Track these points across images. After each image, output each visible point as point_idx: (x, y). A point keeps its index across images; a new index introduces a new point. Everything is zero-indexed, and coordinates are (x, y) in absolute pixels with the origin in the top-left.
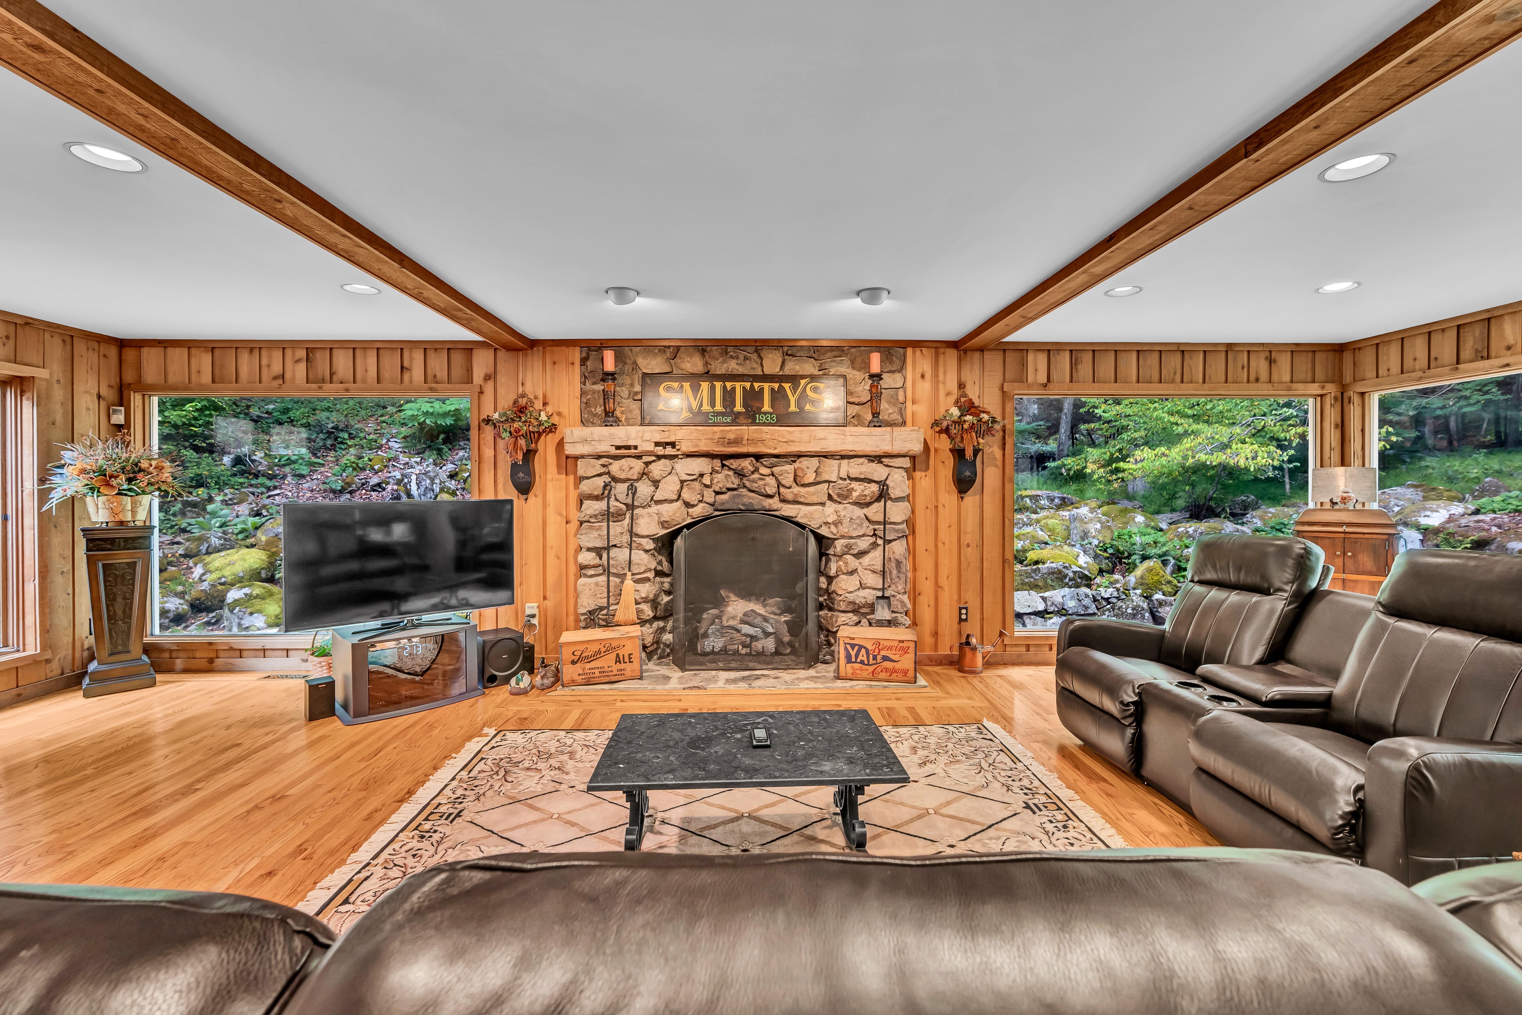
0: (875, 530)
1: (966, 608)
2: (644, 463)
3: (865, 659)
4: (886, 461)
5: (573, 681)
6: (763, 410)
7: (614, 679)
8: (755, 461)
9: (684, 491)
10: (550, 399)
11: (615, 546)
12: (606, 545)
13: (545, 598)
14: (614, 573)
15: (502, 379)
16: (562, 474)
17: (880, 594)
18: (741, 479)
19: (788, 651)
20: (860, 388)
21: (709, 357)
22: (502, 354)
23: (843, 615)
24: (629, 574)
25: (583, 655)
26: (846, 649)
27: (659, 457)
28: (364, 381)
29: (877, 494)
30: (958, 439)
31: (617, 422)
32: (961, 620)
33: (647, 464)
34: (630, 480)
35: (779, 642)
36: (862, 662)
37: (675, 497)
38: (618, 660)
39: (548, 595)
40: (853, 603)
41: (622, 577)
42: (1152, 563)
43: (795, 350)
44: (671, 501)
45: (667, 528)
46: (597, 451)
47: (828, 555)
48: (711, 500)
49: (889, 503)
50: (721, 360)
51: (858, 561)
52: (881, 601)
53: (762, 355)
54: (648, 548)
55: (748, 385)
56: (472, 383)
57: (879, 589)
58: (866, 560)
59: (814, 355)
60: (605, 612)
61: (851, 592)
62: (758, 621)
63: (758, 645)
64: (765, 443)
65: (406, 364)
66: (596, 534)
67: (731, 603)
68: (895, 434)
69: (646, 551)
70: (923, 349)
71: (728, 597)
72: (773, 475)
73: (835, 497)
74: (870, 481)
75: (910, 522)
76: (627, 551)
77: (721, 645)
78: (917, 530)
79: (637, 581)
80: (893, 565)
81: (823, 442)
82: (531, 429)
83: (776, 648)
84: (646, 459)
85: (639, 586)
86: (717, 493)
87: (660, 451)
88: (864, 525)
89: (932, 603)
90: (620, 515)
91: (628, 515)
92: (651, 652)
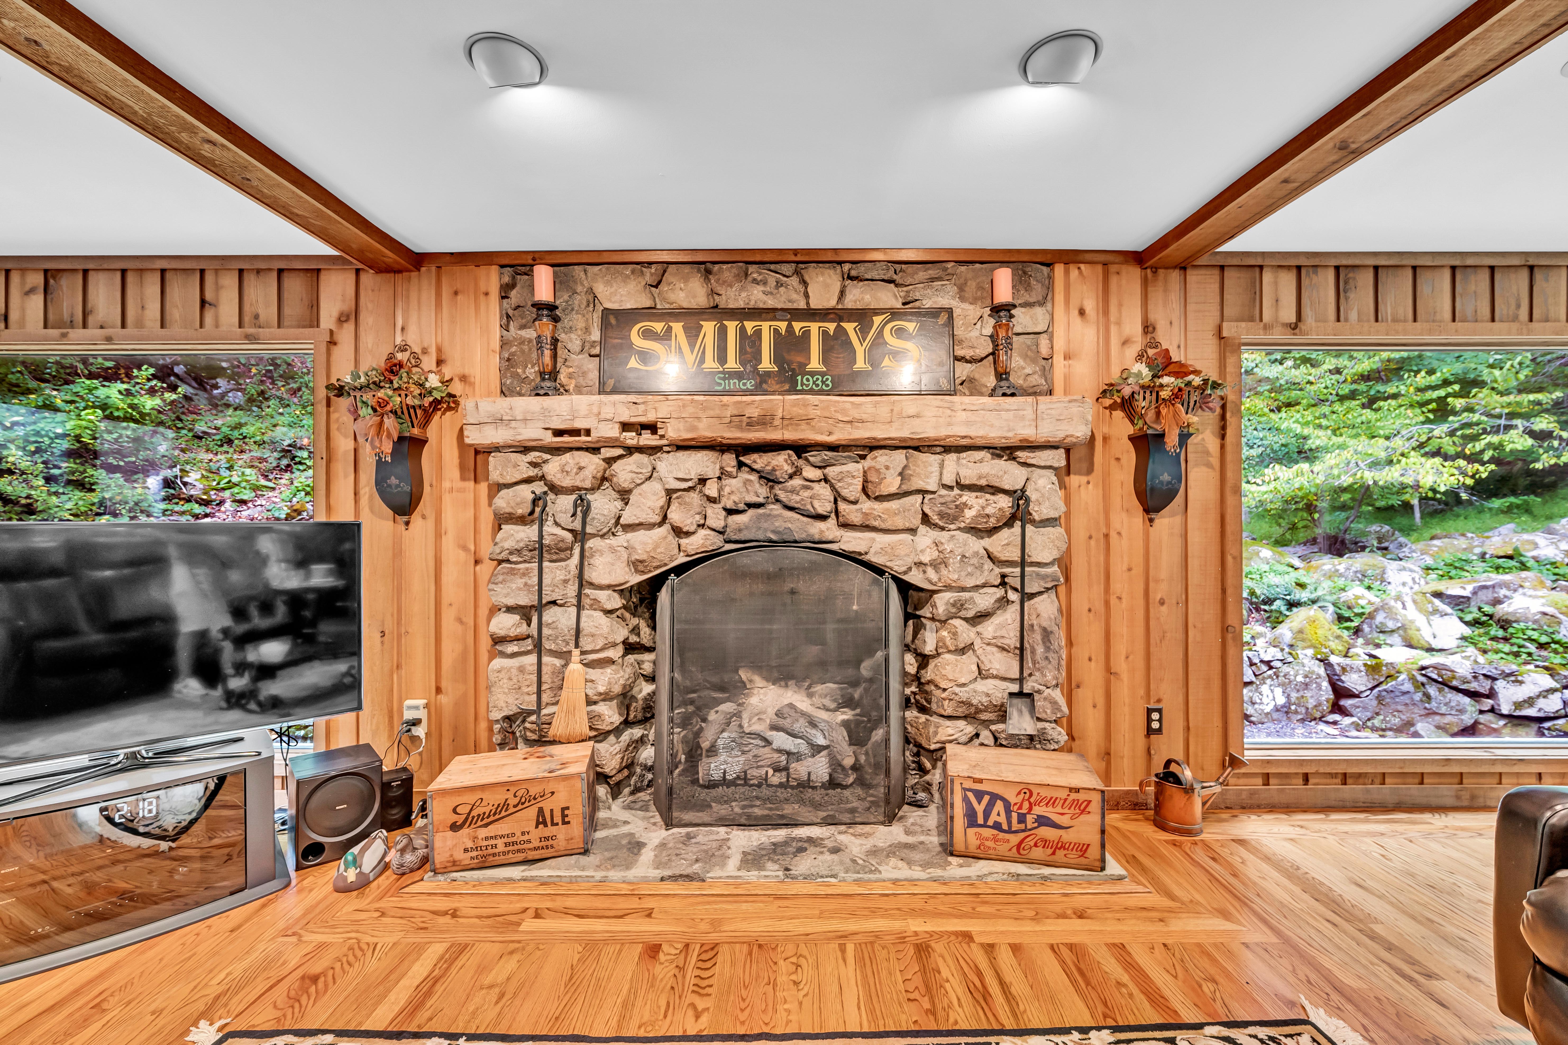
0: (1003, 576)
1: (1159, 711)
2: (604, 460)
3: (1002, 819)
4: (1022, 455)
5: (454, 863)
6: (809, 368)
7: (532, 855)
8: (794, 457)
9: (673, 507)
10: (448, 352)
11: (554, 603)
12: (536, 603)
13: (438, 690)
14: (550, 651)
15: (367, 319)
16: (469, 480)
17: (1015, 688)
18: (772, 488)
19: (851, 780)
20: (975, 333)
21: (717, 281)
22: (368, 279)
23: (948, 723)
24: (576, 653)
25: (474, 813)
26: (966, 799)
27: (630, 450)
28: (140, 324)
29: (1008, 513)
30: (1150, 415)
31: (560, 390)
32: (1150, 731)
33: (610, 461)
34: (579, 489)
35: (836, 765)
36: (997, 826)
37: (657, 519)
38: (541, 821)
39: (444, 685)
40: (967, 704)
41: (566, 656)
42: (1312, 613)
43: (862, 268)
44: (651, 526)
45: (643, 572)
46: (519, 438)
47: (919, 617)
48: (719, 524)
49: (1029, 528)
50: (737, 285)
51: (974, 629)
52: (1016, 701)
53: (807, 278)
54: (609, 607)
55: (783, 326)
56: (318, 326)
57: (1012, 680)
58: (989, 628)
59: (895, 277)
60: (533, 718)
61: (963, 685)
62: (800, 726)
63: (800, 769)
64: (813, 423)
65: (209, 296)
66: (520, 582)
67: (755, 691)
68: (1041, 407)
69: (608, 612)
70: (1082, 266)
71: (751, 681)
72: (826, 480)
73: (935, 518)
74: (996, 490)
75: (1064, 563)
76: (574, 610)
77: (737, 769)
78: (1073, 576)
79: (588, 665)
80: (1038, 636)
81: (916, 421)
82: (410, 401)
83: (830, 775)
84: (607, 453)
85: (594, 674)
86: (730, 512)
87: (631, 439)
88: (986, 567)
89: (1101, 702)
90: (561, 550)
91: (577, 551)
92: (618, 784)
